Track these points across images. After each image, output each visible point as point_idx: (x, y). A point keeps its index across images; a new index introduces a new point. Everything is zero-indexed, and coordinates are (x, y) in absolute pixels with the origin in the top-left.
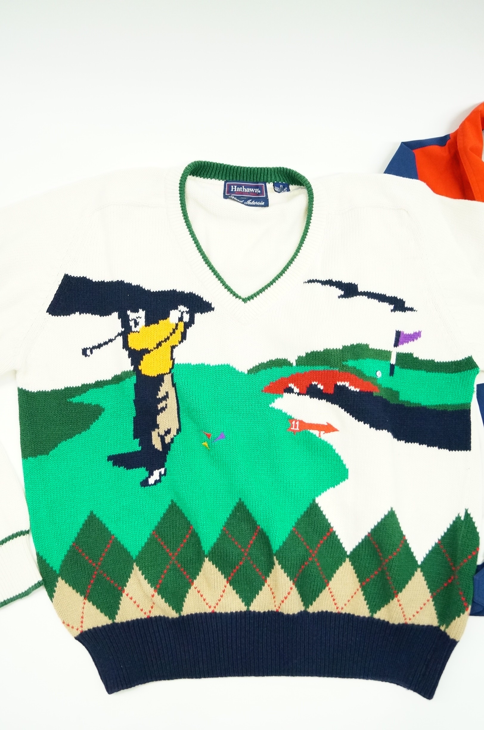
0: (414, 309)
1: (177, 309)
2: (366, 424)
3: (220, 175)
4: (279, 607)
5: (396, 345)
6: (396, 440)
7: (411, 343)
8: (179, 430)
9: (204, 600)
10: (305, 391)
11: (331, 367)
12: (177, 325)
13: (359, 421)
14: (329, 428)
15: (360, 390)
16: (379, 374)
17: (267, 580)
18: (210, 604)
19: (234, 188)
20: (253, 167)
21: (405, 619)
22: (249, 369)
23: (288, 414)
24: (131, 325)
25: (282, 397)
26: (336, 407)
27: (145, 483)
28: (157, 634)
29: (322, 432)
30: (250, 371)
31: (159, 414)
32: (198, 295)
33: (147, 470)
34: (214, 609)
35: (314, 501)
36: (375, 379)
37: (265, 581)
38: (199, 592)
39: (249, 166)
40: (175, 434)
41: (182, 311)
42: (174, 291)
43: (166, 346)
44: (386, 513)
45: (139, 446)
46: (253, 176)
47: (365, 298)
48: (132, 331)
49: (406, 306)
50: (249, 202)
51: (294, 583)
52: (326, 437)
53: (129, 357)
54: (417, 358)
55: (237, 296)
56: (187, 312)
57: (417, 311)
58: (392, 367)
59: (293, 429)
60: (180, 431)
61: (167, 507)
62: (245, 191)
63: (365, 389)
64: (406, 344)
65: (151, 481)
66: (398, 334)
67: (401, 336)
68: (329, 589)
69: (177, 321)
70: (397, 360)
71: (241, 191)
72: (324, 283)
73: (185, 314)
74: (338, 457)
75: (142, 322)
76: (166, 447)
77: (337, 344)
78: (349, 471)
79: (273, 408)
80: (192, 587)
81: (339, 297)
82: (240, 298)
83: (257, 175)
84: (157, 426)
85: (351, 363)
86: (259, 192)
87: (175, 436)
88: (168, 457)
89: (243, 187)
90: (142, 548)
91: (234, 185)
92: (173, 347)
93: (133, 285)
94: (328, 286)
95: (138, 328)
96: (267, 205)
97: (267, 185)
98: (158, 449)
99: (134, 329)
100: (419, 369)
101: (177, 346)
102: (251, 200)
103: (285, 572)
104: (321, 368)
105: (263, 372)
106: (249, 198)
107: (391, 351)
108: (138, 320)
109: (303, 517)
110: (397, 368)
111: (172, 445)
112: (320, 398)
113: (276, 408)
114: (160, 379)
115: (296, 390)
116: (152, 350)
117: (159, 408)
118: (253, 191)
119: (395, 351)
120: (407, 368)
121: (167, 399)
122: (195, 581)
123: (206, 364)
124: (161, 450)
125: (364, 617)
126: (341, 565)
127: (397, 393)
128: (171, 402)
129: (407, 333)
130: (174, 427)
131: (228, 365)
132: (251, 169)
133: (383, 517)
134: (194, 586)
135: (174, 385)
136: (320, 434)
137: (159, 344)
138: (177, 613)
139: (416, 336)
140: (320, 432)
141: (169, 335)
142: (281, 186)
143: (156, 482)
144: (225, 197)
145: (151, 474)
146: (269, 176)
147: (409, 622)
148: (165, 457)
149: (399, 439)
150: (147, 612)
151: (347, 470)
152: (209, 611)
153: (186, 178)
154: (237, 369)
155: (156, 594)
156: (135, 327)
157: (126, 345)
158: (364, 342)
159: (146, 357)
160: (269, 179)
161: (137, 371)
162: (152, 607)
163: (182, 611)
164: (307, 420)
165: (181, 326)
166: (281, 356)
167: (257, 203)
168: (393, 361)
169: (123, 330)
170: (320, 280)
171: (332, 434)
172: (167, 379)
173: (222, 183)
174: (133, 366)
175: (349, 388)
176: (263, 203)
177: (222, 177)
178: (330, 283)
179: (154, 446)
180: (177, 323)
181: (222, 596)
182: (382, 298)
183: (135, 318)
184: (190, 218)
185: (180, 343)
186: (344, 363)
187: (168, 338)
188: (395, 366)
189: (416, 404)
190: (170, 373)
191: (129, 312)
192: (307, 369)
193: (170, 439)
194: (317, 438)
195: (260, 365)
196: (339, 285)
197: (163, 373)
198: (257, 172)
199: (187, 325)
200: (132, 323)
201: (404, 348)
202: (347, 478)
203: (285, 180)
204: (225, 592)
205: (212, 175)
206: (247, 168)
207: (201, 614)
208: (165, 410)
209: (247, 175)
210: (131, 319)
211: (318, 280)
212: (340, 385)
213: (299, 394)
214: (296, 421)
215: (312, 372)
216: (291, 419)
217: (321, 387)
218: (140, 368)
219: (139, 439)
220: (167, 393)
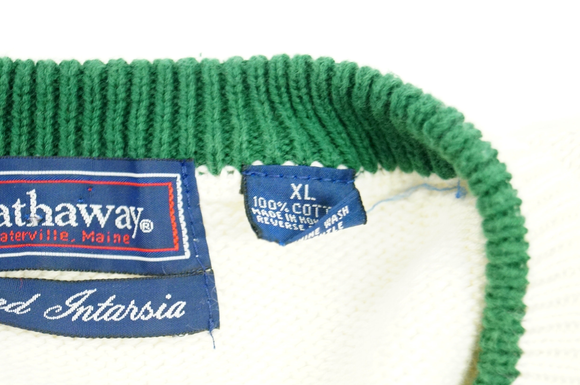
20: (98, 62)
39: (68, 58)
46: (102, 119)
62: (48, 223)
71: (19, 222)
83: (127, 113)
89: (33, 194)
118: (103, 221)
132: (81, 72)
142: (296, 189)
198: (129, 91)
203: (325, 145)
206: (57, 70)
209: (55, 116)
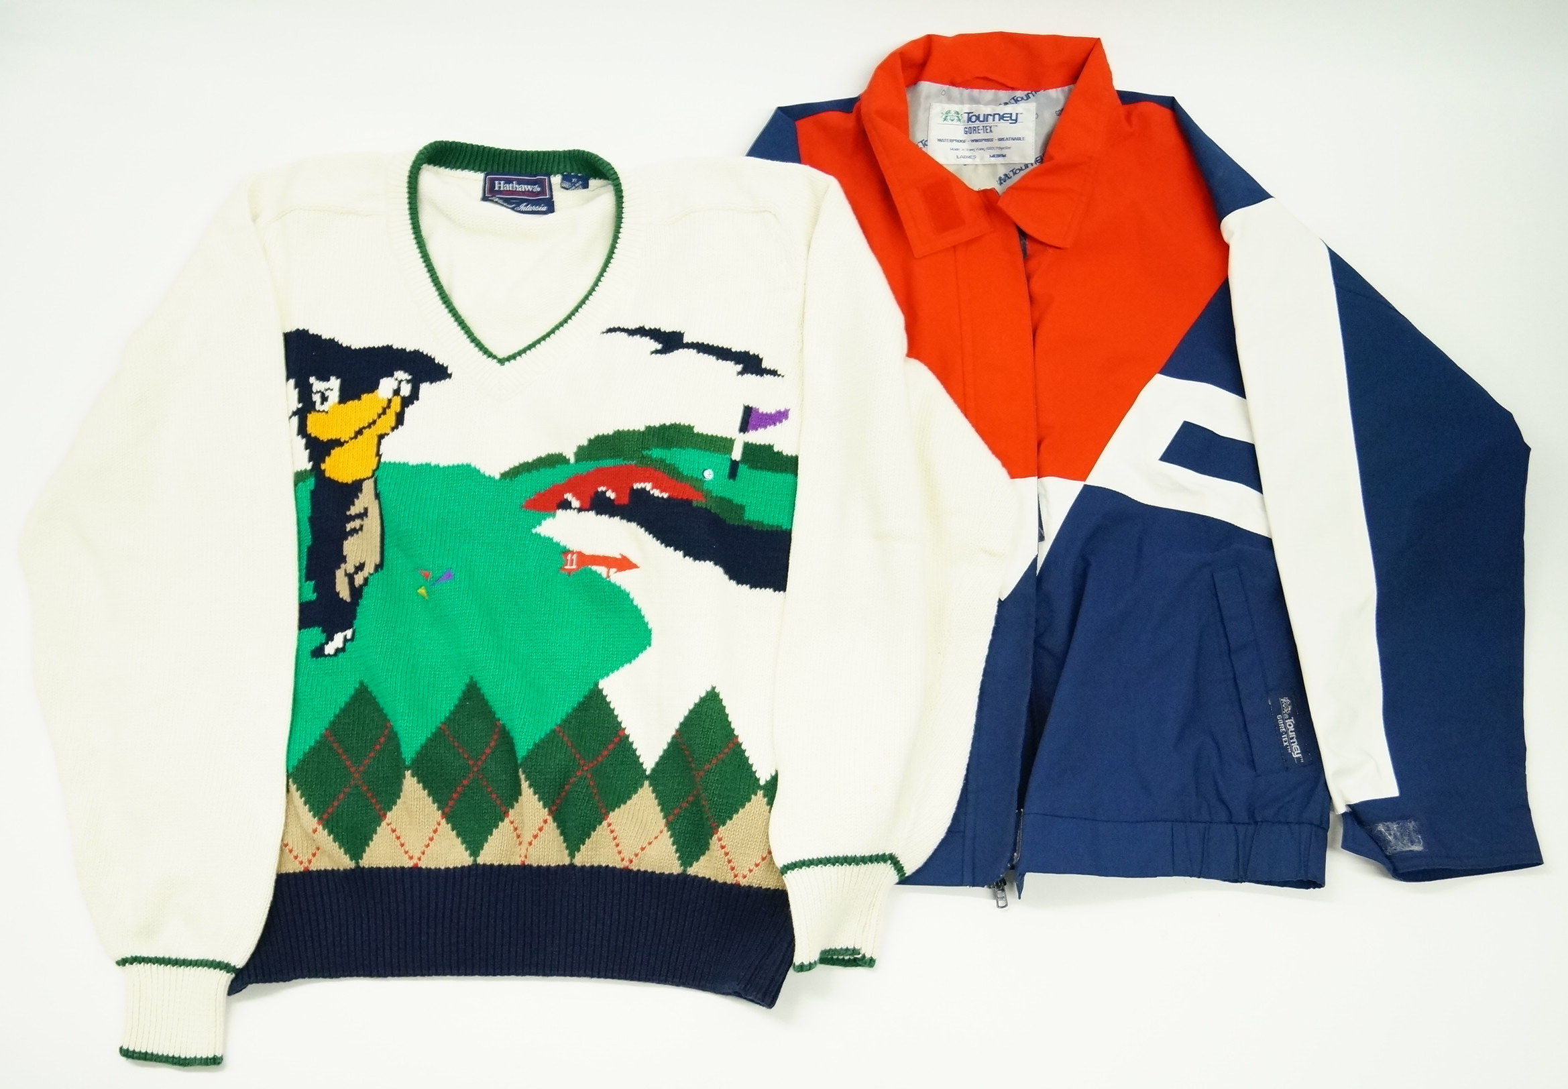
0: (779, 373)
1: (392, 375)
2: (678, 552)
3: (477, 164)
4: (526, 857)
5: (744, 428)
6: (733, 583)
7: (770, 428)
8: (379, 567)
9: (402, 845)
10: (587, 505)
11: (624, 460)
12: (390, 401)
13: (666, 546)
14: (624, 564)
15: (669, 497)
16: (709, 475)
17: (510, 813)
18: (411, 853)
19: (500, 186)
21: (736, 876)
22: (502, 472)
23: (561, 544)
24: (314, 400)
25: (554, 516)
26: (633, 525)
27: (318, 652)
28: (318, 899)
29: (613, 570)
30: (504, 475)
31: (346, 539)
32: (427, 355)
33: (323, 631)
34: (418, 862)
35: (597, 684)
36: (702, 481)
37: (506, 814)
38: (394, 831)
40: (372, 571)
41: (399, 379)
42: (389, 348)
43: (370, 435)
44: (703, 694)
45: (314, 592)
46: (532, 165)
47: (693, 352)
48: (315, 410)
49: (763, 366)
50: (522, 207)
51: (551, 812)
52: (618, 578)
53: (306, 449)
54: (779, 454)
55: (490, 355)
56: (408, 382)
57: (783, 376)
58: (734, 465)
59: (568, 567)
60: (382, 569)
61: (352, 692)
63: (680, 495)
64: (763, 429)
65: (330, 649)
66: (748, 411)
67: (753, 415)
68: (609, 825)
69: (390, 395)
70: (744, 453)
72: (632, 332)
73: (403, 384)
74: (636, 611)
75: (334, 396)
76: (356, 593)
77: (638, 424)
78: (652, 632)
79: (538, 535)
80: (384, 824)
81: (652, 353)
82: (495, 357)
83: (537, 163)
84: (343, 559)
85: (656, 453)
86: (539, 189)
87: (371, 574)
88: (359, 610)
90: (305, 754)
91: (497, 179)
92: (381, 437)
93: (323, 338)
94: (637, 337)
95: (326, 406)
96: (551, 209)
97: (551, 179)
98: (344, 599)
99: (318, 406)
100: (781, 471)
101: (388, 434)
102: (525, 204)
103: (535, 793)
104: (608, 463)
105: (524, 477)
106: (523, 201)
107: (733, 438)
108: (327, 394)
109: (575, 710)
110: (743, 469)
111: (365, 589)
112: (612, 514)
113: (542, 535)
114: (357, 487)
115: (576, 503)
116: (348, 442)
117: (348, 529)
119: (740, 440)
120: (761, 468)
121: (365, 518)
122: (389, 814)
123: (433, 464)
124: (348, 600)
125: (671, 875)
126: (636, 792)
127: (741, 508)
128: (372, 524)
129: (765, 412)
130: (372, 560)
131: (469, 466)
133: (697, 700)
134: (387, 820)
135: (377, 496)
136: (608, 572)
137: (359, 432)
138: (351, 860)
139: (780, 416)
140: (609, 570)
141: (376, 417)
142: (574, 180)
143: (338, 651)
144: (485, 199)
145: (330, 638)
146: (556, 164)
147: (744, 882)
148: (355, 611)
149: (740, 581)
150: (305, 861)
151: (650, 631)
152: (409, 864)
153: (420, 169)
154: (482, 471)
155: (320, 828)
156: (322, 403)
157: (302, 430)
158: (684, 421)
159: (336, 452)
160: (555, 169)
161: (317, 471)
162: (314, 855)
163: (362, 858)
164: (588, 551)
165: (396, 405)
166: (554, 450)
167: (535, 208)
168: (737, 454)
169: (300, 405)
170: (626, 328)
171: (628, 573)
172: (368, 486)
173: (480, 176)
174: (311, 463)
175: (651, 492)
176: (544, 209)
177: (480, 167)
178: (641, 332)
179: (338, 594)
180: (389, 398)
181: (431, 839)
182: (723, 354)
183: (322, 391)
184: (424, 233)
185: (393, 429)
186: (645, 453)
187: (374, 422)
188: (740, 464)
189: (773, 526)
190: (372, 477)
191: (312, 380)
192: (589, 466)
193: (362, 578)
194: (603, 579)
195: (521, 465)
196: (655, 334)
197: (362, 478)
199: (407, 402)
200: (317, 398)
201: (758, 437)
202: (650, 645)
203: (582, 171)
204: (438, 833)
205: (464, 164)
207: (394, 869)
208: (357, 533)
209: (521, 163)
210: (314, 391)
211: (621, 327)
212: (637, 489)
213: (580, 510)
214: (573, 553)
215: (599, 471)
216: (566, 552)
217: (611, 495)
218: (323, 466)
219: (314, 582)
220: (366, 510)
